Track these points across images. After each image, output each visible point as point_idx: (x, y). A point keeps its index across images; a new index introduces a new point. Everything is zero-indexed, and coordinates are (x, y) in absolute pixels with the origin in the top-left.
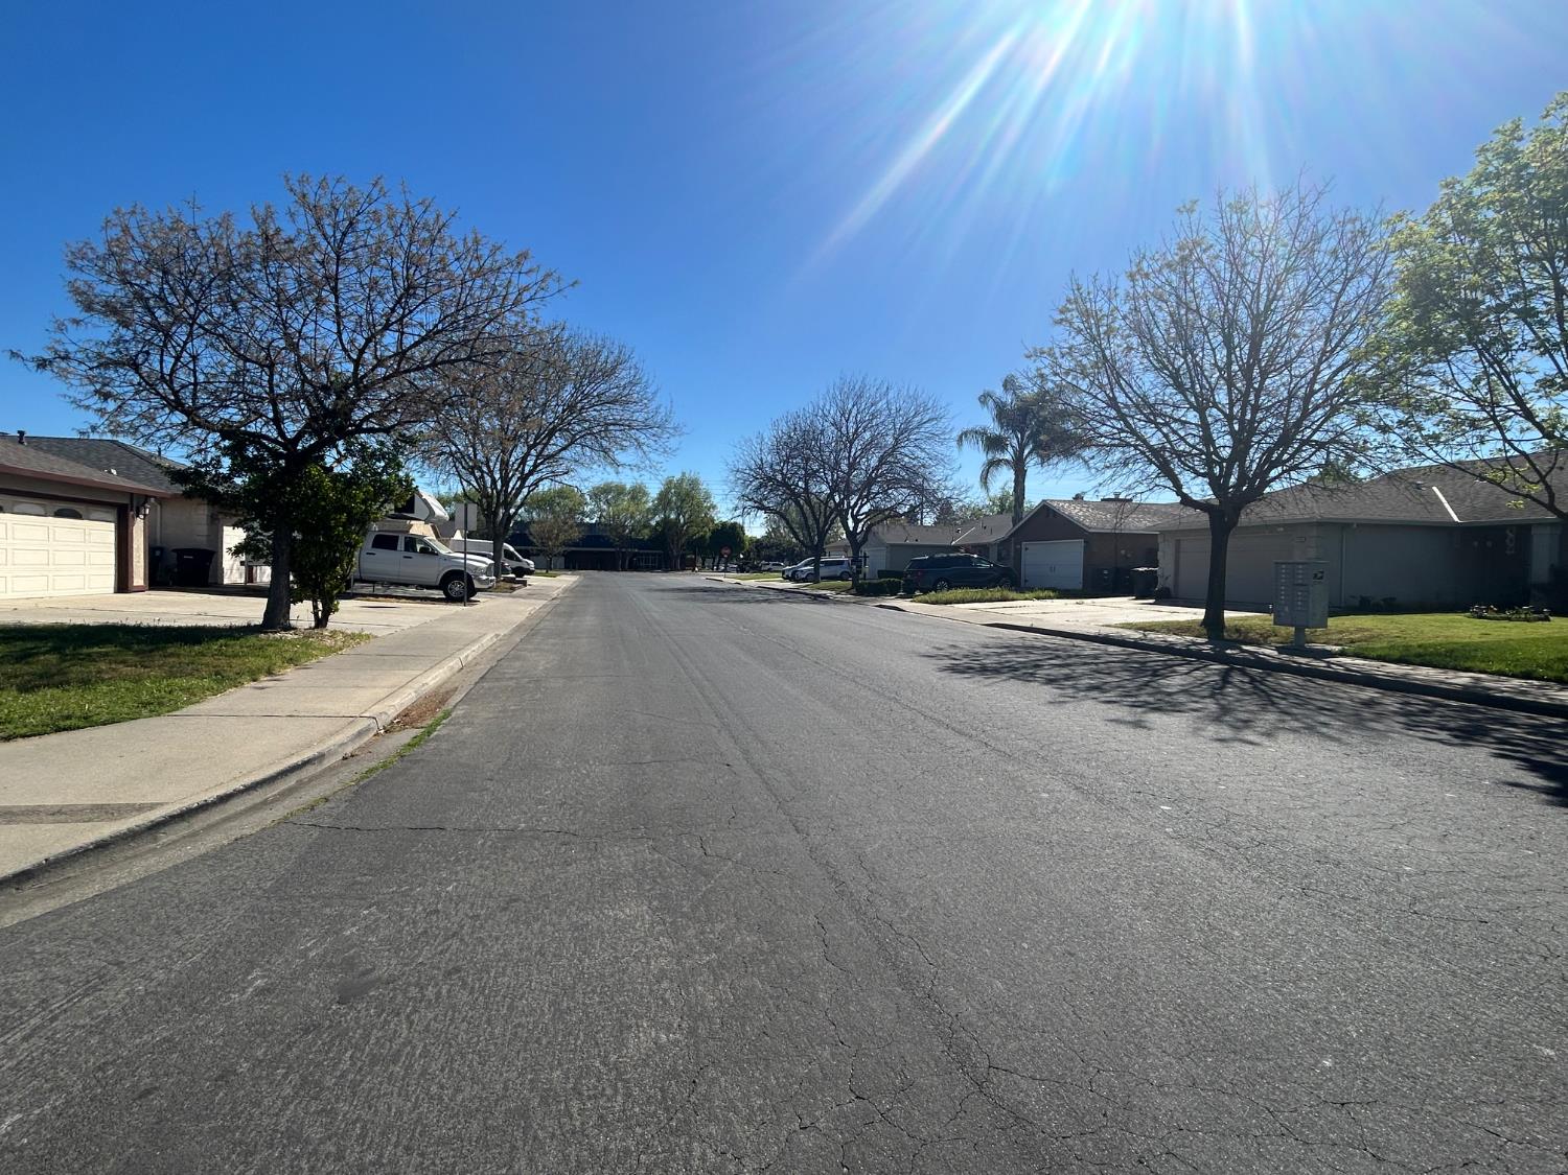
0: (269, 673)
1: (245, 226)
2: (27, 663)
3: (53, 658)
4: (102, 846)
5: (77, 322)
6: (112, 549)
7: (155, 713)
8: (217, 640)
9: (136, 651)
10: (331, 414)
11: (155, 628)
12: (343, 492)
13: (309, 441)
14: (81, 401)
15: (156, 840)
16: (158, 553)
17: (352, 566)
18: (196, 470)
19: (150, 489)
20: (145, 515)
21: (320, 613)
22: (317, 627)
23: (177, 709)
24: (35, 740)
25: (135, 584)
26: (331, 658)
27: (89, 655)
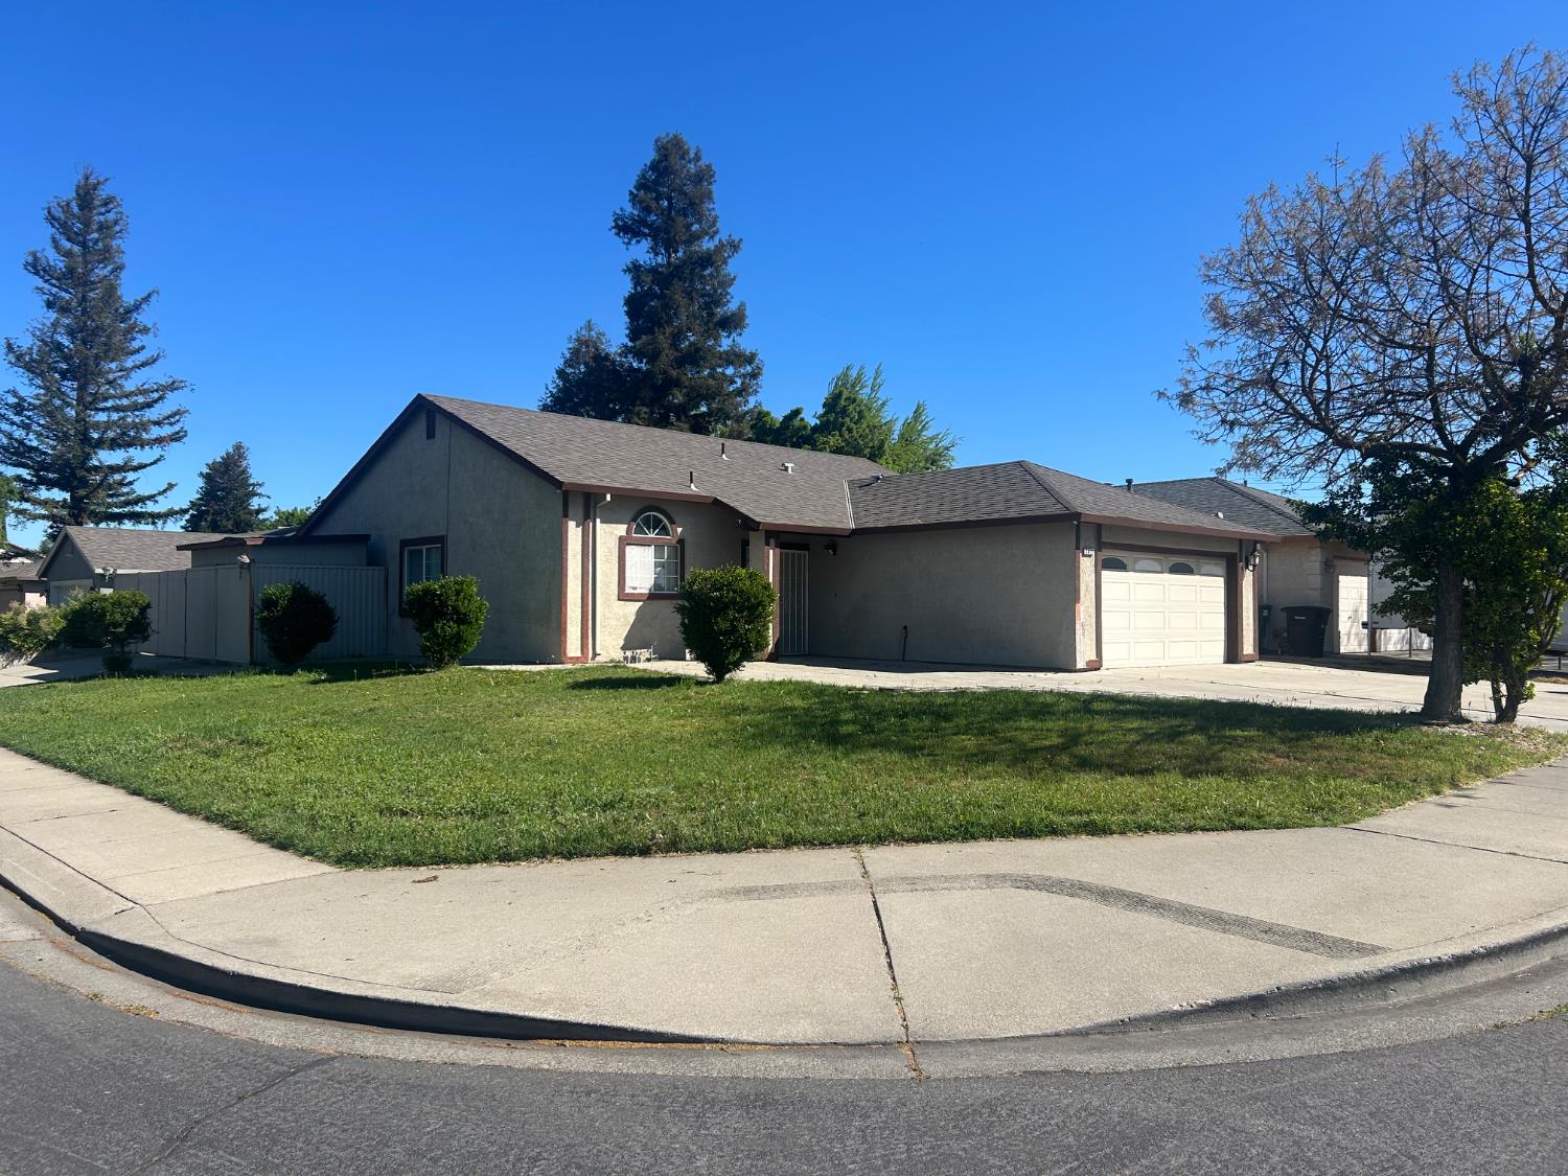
0: (1454, 785)
1: (1396, 166)
2: (1181, 743)
3: (1200, 738)
4: (1330, 988)
5: (1211, 344)
6: (1221, 609)
7: (1327, 822)
8: (1370, 730)
9: (1281, 738)
10: (1517, 398)
11: (1289, 709)
12: (1542, 515)
13: (1483, 447)
14: (1207, 434)
15: (1385, 997)
16: (1265, 613)
17: (1555, 628)
18: (1332, 504)
19: (1257, 532)
20: (1254, 566)
21: (1504, 701)
22: (1499, 720)
23: (1354, 820)
24: (1213, 835)
25: (1245, 653)
26: (1535, 771)
27: (1235, 738)
